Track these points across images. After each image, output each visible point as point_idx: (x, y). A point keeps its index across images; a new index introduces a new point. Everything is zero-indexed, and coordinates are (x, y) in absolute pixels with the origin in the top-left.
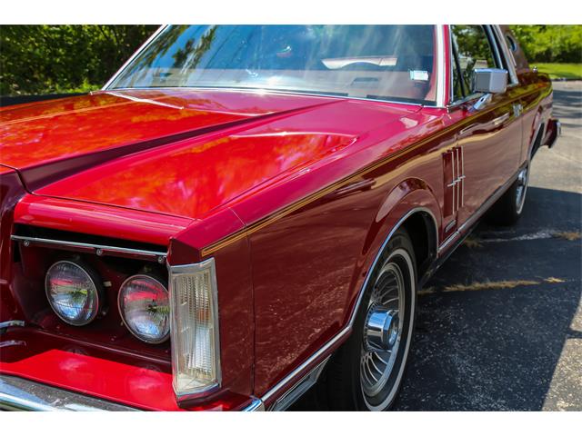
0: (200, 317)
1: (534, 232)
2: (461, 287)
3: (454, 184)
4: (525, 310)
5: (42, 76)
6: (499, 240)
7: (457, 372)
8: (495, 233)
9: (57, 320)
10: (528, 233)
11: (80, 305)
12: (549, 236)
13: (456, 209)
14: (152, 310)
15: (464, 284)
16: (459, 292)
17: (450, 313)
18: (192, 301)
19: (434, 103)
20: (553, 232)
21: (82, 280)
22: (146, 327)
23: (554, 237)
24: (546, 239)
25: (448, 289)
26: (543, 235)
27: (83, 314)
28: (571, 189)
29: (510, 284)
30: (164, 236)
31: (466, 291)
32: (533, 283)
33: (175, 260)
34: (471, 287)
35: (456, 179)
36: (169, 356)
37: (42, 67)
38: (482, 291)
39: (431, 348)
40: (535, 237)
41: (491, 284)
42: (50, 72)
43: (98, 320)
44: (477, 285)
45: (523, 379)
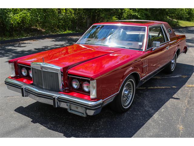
0: (94, 88)
1: (175, 76)
2: (152, 88)
3: (144, 67)
4: (164, 93)
5: (57, 28)
6: (166, 77)
7: (144, 104)
8: (166, 75)
9: (73, 88)
10: (174, 76)
11: (77, 86)
12: (179, 77)
13: (145, 71)
14: (87, 87)
15: (153, 87)
16: (151, 89)
17: (147, 93)
18: (93, 86)
19: (142, 50)
20: (181, 76)
21: (77, 82)
22: (86, 89)
23: (180, 77)
24: (178, 77)
25: (149, 88)
26: (177, 76)
27: (77, 87)
28: (191, 64)
29: (163, 87)
30: (90, 77)
31: (153, 88)
32: (169, 87)
33: (91, 80)
34: (154, 88)
35: (145, 65)
36: (90, 94)
37: (56, 26)
38: (156, 89)
39: (141, 99)
40: (175, 77)
41: (159, 87)
42: (58, 27)
43: (79, 88)
44: (156, 87)
45: (157, 105)
